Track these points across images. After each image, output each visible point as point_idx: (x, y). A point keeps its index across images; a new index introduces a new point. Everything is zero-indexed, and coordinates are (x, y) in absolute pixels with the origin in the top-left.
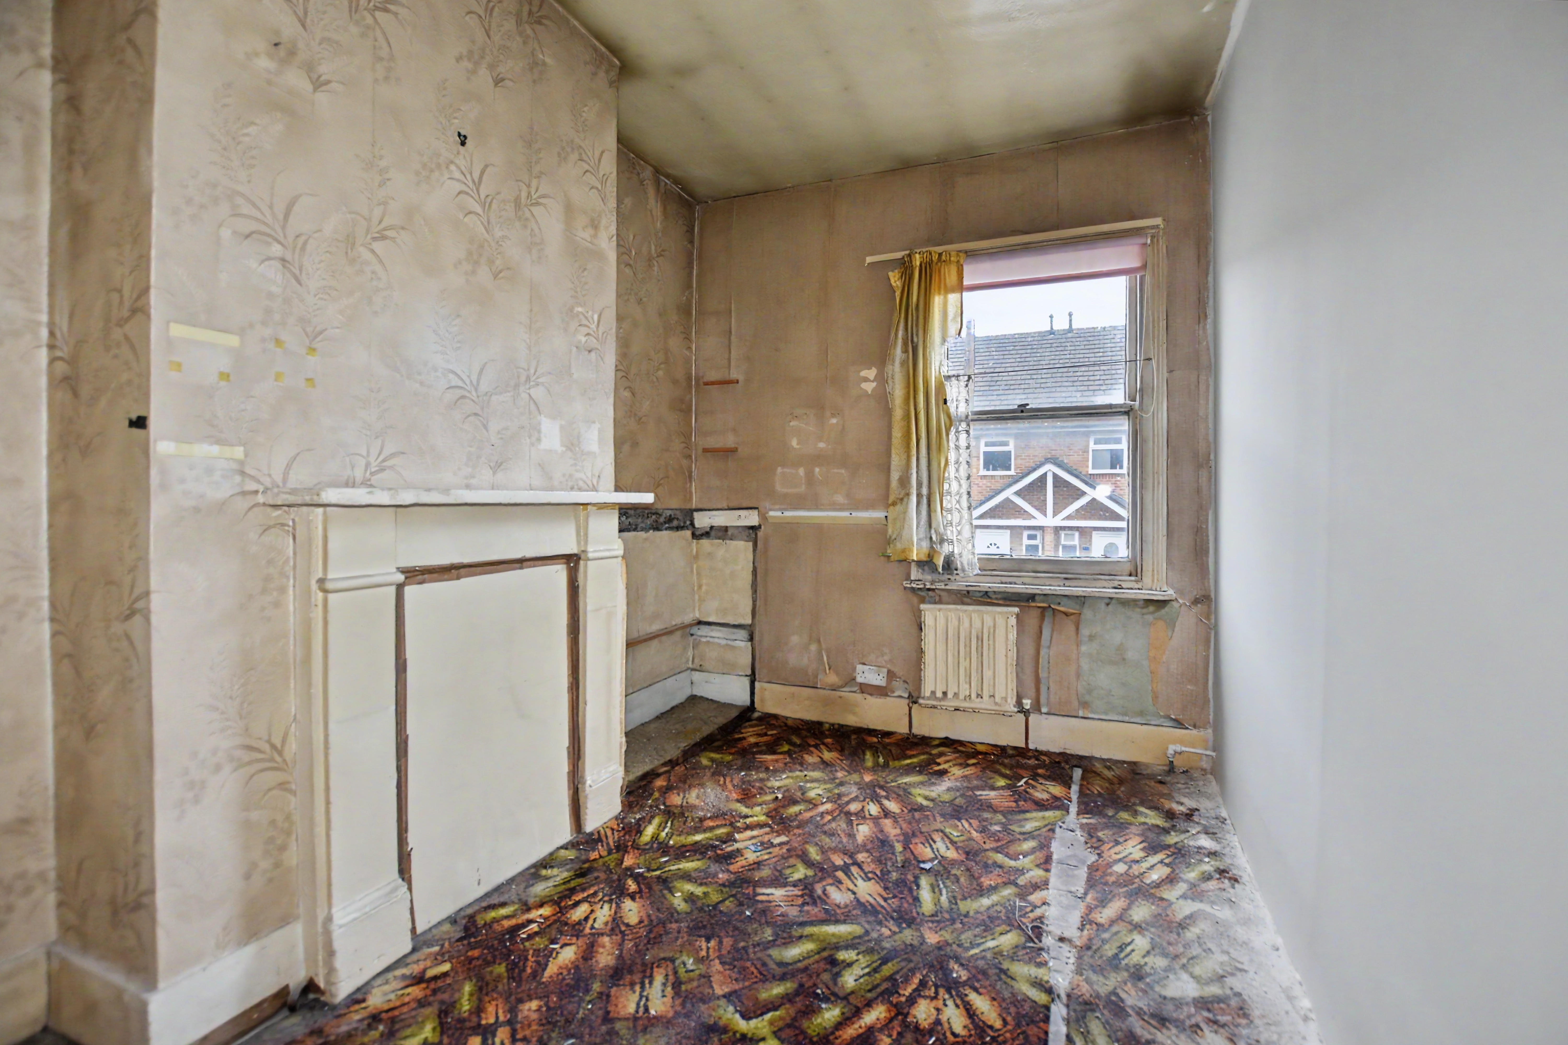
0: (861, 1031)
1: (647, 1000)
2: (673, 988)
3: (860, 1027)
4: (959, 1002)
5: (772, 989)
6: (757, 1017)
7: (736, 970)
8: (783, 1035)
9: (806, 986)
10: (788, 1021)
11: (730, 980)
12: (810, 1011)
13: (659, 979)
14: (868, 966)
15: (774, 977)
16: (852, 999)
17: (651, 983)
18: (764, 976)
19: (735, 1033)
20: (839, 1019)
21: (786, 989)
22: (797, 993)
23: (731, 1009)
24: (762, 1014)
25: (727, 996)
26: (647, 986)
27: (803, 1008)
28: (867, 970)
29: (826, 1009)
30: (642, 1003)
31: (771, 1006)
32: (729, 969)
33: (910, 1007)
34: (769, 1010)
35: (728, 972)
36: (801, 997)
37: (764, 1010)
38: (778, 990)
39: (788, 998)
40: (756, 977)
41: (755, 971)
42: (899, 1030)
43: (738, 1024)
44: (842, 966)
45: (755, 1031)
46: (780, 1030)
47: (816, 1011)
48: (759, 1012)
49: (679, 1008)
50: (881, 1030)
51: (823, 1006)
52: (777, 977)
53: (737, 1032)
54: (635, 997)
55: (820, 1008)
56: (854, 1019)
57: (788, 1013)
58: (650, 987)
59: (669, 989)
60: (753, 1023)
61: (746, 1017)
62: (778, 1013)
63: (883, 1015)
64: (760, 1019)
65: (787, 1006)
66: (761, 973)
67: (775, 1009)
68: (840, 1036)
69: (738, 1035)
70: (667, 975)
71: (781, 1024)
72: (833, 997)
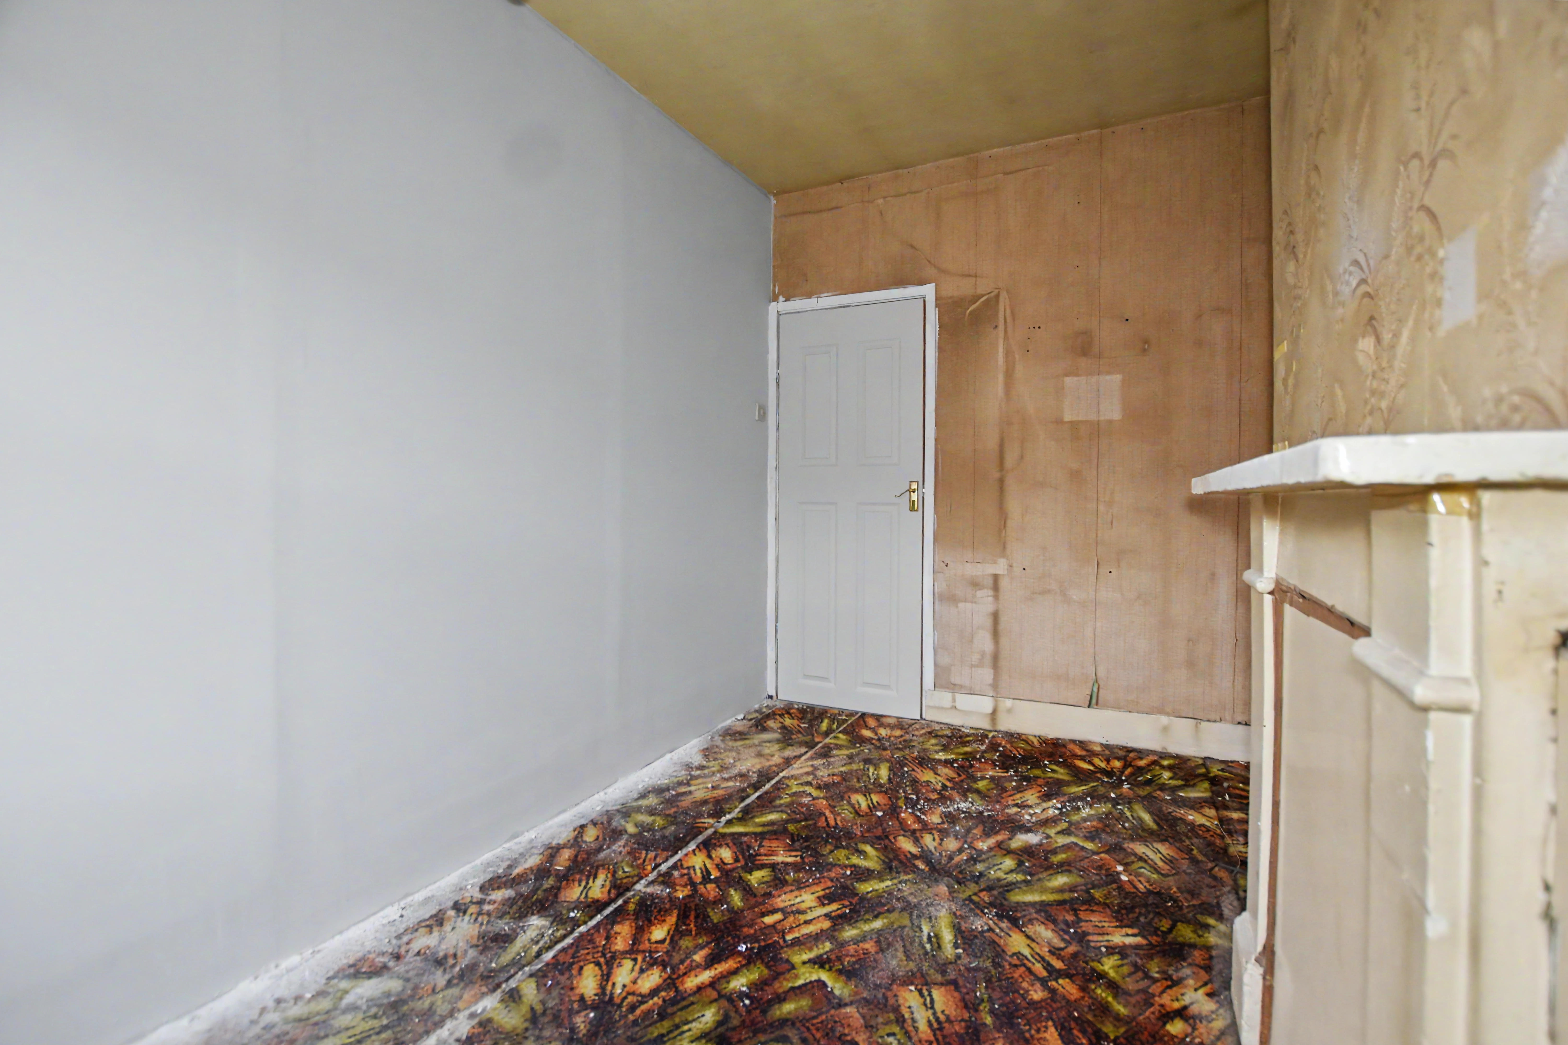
0: (716, 966)
1: (925, 1004)
2: (903, 1016)
3: (716, 969)
4: (609, 987)
5: (796, 1009)
6: (811, 982)
7: (838, 1034)
8: (787, 966)
9: (758, 1011)
10: (781, 978)
11: (843, 1022)
12: (759, 985)
13: (923, 1026)
14: (683, 1032)
15: (793, 1024)
16: (714, 995)
17: (929, 1021)
18: (804, 1025)
19: (830, 969)
20: (734, 977)
21: (780, 1009)
22: (770, 1003)
23: (837, 992)
24: (805, 985)
25: (841, 1005)
26: (931, 1018)
27: (766, 988)
28: (686, 1028)
29: (743, 986)
30: (928, 999)
31: (798, 992)
32: (846, 1035)
33: (661, 985)
34: (800, 987)
35: (846, 1031)
36: (765, 998)
37: (804, 989)
38: (788, 1007)
39: (781, 999)
40: (813, 1025)
41: (814, 1032)
42: (681, 966)
43: (828, 977)
44: (713, 1035)
45: (813, 970)
46: (789, 971)
47: (753, 986)
48: (809, 986)
49: (889, 994)
50: (698, 966)
51: (744, 989)
52: (789, 1023)
53: (828, 971)
54: (938, 1007)
55: (749, 988)
56: (719, 976)
57: (781, 983)
58: (929, 1018)
59: (907, 1016)
60: (814, 977)
61: (822, 984)
62: (790, 985)
63: (689, 980)
64: (808, 981)
65: (781, 991)
66: (808, 1029)
67: (793, 989)
68: (736, 963)
69: (827, 967)
70: (917, 1031)
71: (787, 976)
72: (731, 999)
